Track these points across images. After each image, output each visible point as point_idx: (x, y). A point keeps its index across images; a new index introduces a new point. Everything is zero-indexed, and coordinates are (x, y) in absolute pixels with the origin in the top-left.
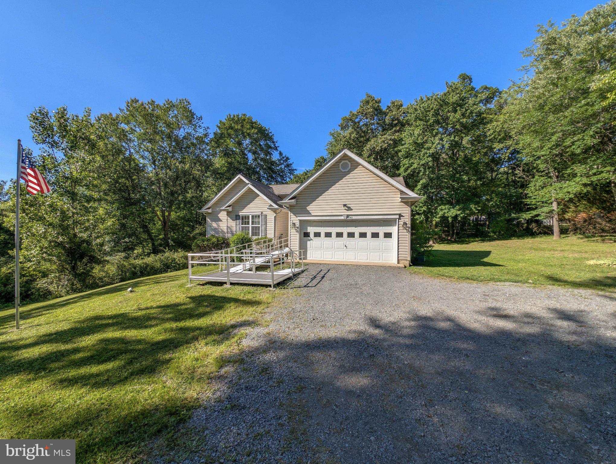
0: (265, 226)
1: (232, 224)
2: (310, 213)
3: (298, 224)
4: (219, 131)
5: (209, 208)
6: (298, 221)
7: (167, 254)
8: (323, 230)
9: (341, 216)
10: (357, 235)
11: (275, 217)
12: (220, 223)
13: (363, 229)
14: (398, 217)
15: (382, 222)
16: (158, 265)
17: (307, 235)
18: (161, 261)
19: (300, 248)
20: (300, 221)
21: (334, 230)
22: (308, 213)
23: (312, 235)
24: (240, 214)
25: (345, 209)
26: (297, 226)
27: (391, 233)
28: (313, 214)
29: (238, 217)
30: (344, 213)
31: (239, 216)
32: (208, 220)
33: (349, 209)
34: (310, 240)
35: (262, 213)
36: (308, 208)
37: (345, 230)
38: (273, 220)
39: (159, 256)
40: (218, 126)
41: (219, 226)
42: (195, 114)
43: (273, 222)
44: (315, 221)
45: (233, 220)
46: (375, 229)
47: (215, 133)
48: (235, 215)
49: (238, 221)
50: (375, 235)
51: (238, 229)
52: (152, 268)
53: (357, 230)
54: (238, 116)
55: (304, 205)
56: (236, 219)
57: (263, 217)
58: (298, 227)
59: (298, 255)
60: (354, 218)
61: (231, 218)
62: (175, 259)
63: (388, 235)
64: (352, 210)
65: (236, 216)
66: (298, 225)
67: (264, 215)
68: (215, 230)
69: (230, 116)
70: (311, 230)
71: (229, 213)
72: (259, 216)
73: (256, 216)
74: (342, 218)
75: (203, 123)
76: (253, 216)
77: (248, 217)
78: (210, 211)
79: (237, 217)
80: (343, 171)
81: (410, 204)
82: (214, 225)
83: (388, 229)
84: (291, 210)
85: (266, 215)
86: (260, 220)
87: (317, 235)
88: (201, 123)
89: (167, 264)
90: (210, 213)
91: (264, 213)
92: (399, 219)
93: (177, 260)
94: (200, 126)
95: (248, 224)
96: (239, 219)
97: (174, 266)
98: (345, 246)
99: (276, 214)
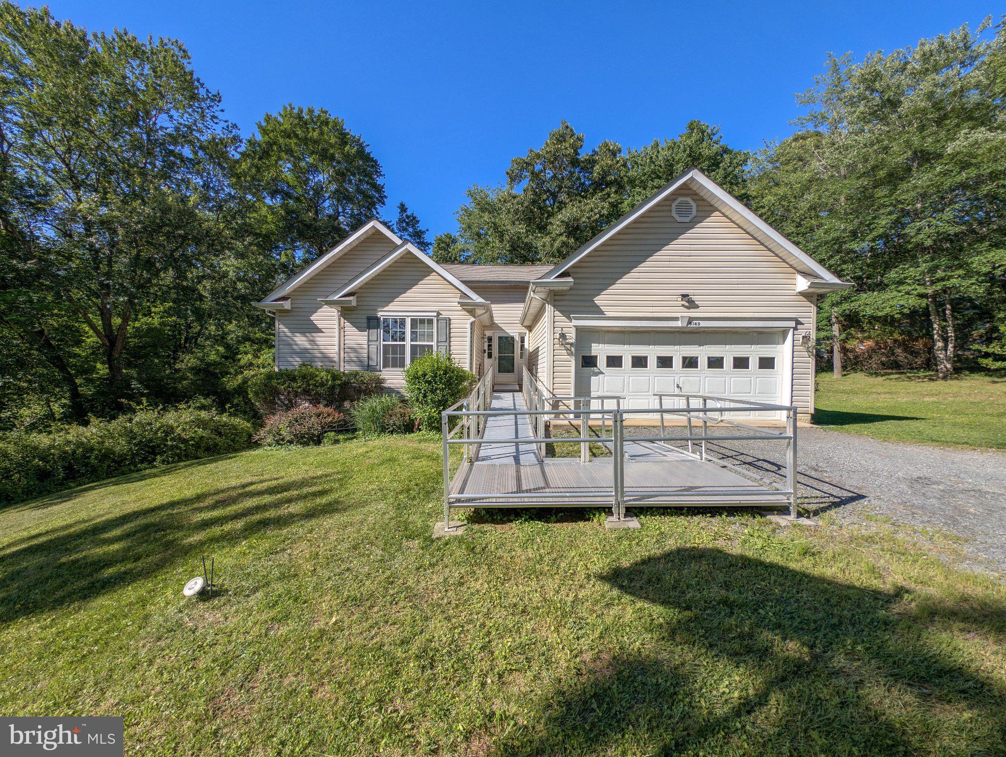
0: (447, 344)
1: (357, 338)
2: (602, 313)
3: (574, 335)
4: (259, 138)
5: (284, 298)
6: (573, 330)
7: (141, 417)
8: (627, 352)
9: (676, 319)
10: (703, 362)
11: (472, 324)
12: (320, 339)
13: (715, 351)
14: (793, 324)
15: (755, 334)
16: (121, 446)
17: (588, 362)
18: (130, 435)
19: (578, 393)
20: (579, 329)
21: (653, 352)
22: (597, 312)
23: (602, 362)
24: (379, 314)
25: (683, 305)
26: (573, 341)
27: (773, 359)
28: (608, 314)
29: (373, 323)
30: (679, 315)
31: (378, 319)
32: (281, 328)
33: (692, 304)
34: (596, 374)
35: (439, 314)
36: (599, 300)
37: (677, 352)
38: (469, 330)
39: (120, 422)
40: (260, 126)
41: (313, 342)
42: (202, 85)
43: (469, 335)
44: (608, 332)
45: (360, 329)
46: (741, 350)
47: (249, 141)
48: (365, 317)
49: (373, 332)
50: (741, 363)
51: (373, 349)
52: (106, 455)
53: (703, 353)
54: (311, 111)
55: (586, 292)
56: (369, 327)
57: (442, 324)
58: (571, 344)
59: (572, 408)
60: (703, 324)
61: (354, 324)
62: (171, 429)
63: (767, 363)
64: (697, 307)
65: (369, 319)
66: (572, 337)
67: (445, 319)
68: (303, 352)
69: (292, 109)
70: (601, 351)
71: (346, 312)
72: (430, 322)
73: (422, 321)
74: (679, 324)
75: (222, 111)
76: (414, 322)
77: (403, 323)
78: (287, 305)
79: (371, 323)
80: (679, 219)
81: (815, 297)
82: (301, 340)
83: (765, 351)
84: (557, 303)
85: (450, 320)
86: (435, 330)
87: (614, 362)
88: (218, 109)
89: (151, 441)
90: (287, 311)
91: (444, 314)
92: (795, 329)
93: (178, 430)
94: (216, 118)
95: (403, 339)
96: (377, 327)
97: (172, 446)
98: (678, 386)
99: (474, 317)
